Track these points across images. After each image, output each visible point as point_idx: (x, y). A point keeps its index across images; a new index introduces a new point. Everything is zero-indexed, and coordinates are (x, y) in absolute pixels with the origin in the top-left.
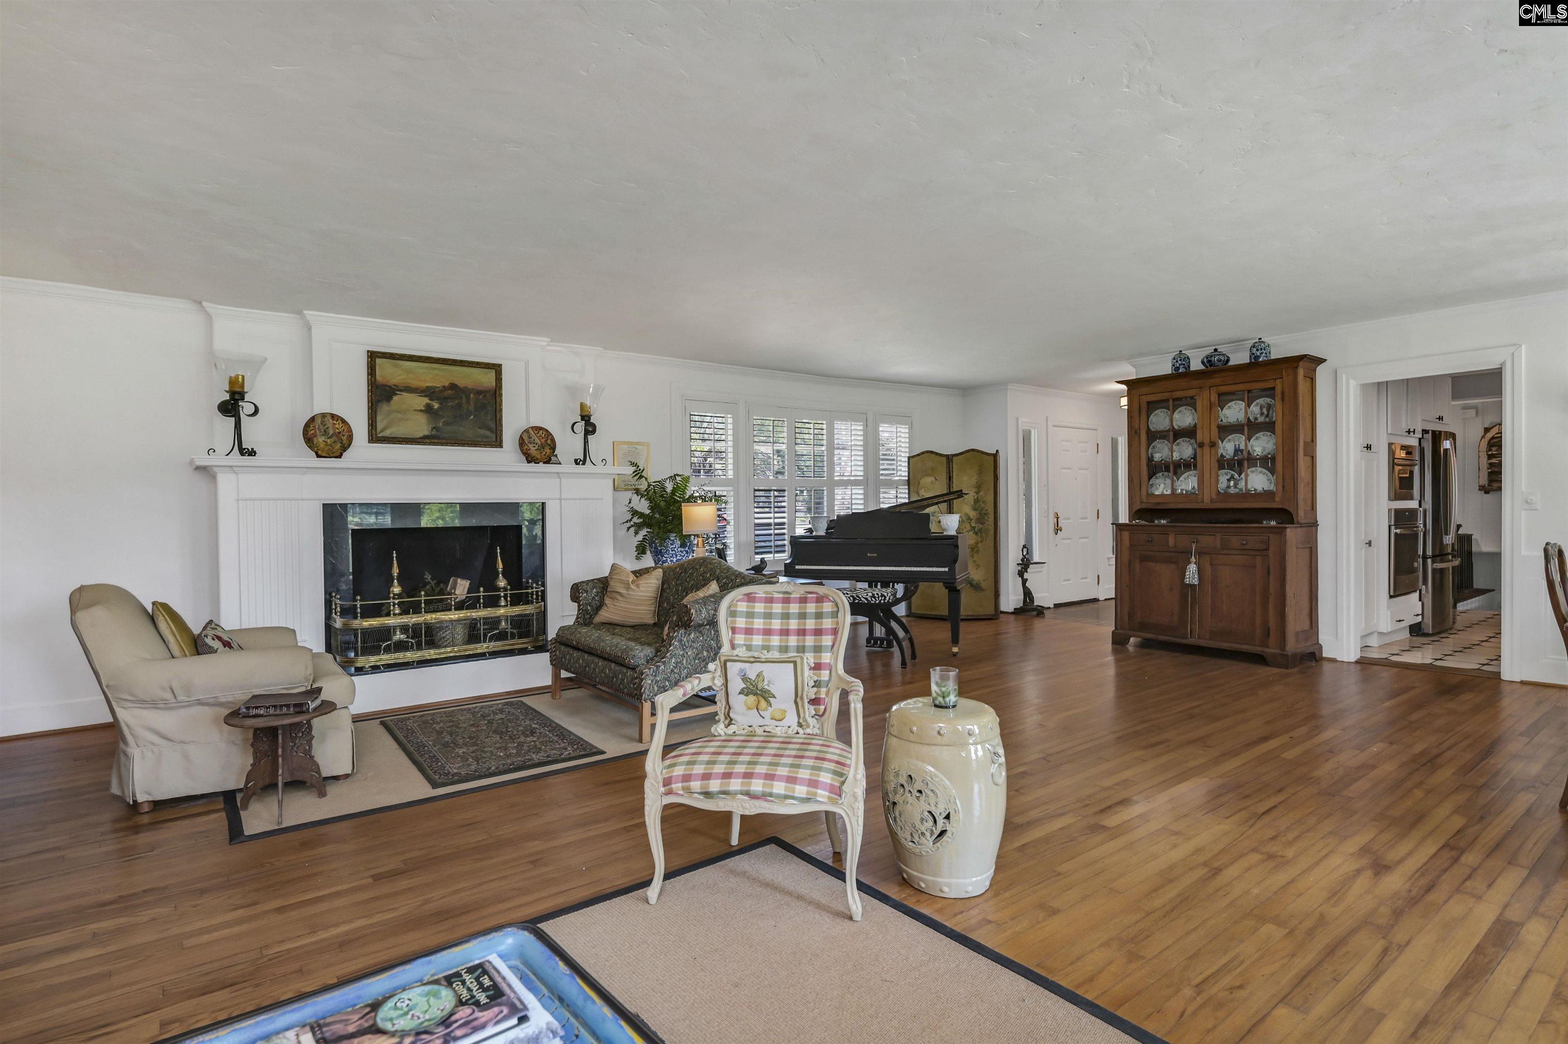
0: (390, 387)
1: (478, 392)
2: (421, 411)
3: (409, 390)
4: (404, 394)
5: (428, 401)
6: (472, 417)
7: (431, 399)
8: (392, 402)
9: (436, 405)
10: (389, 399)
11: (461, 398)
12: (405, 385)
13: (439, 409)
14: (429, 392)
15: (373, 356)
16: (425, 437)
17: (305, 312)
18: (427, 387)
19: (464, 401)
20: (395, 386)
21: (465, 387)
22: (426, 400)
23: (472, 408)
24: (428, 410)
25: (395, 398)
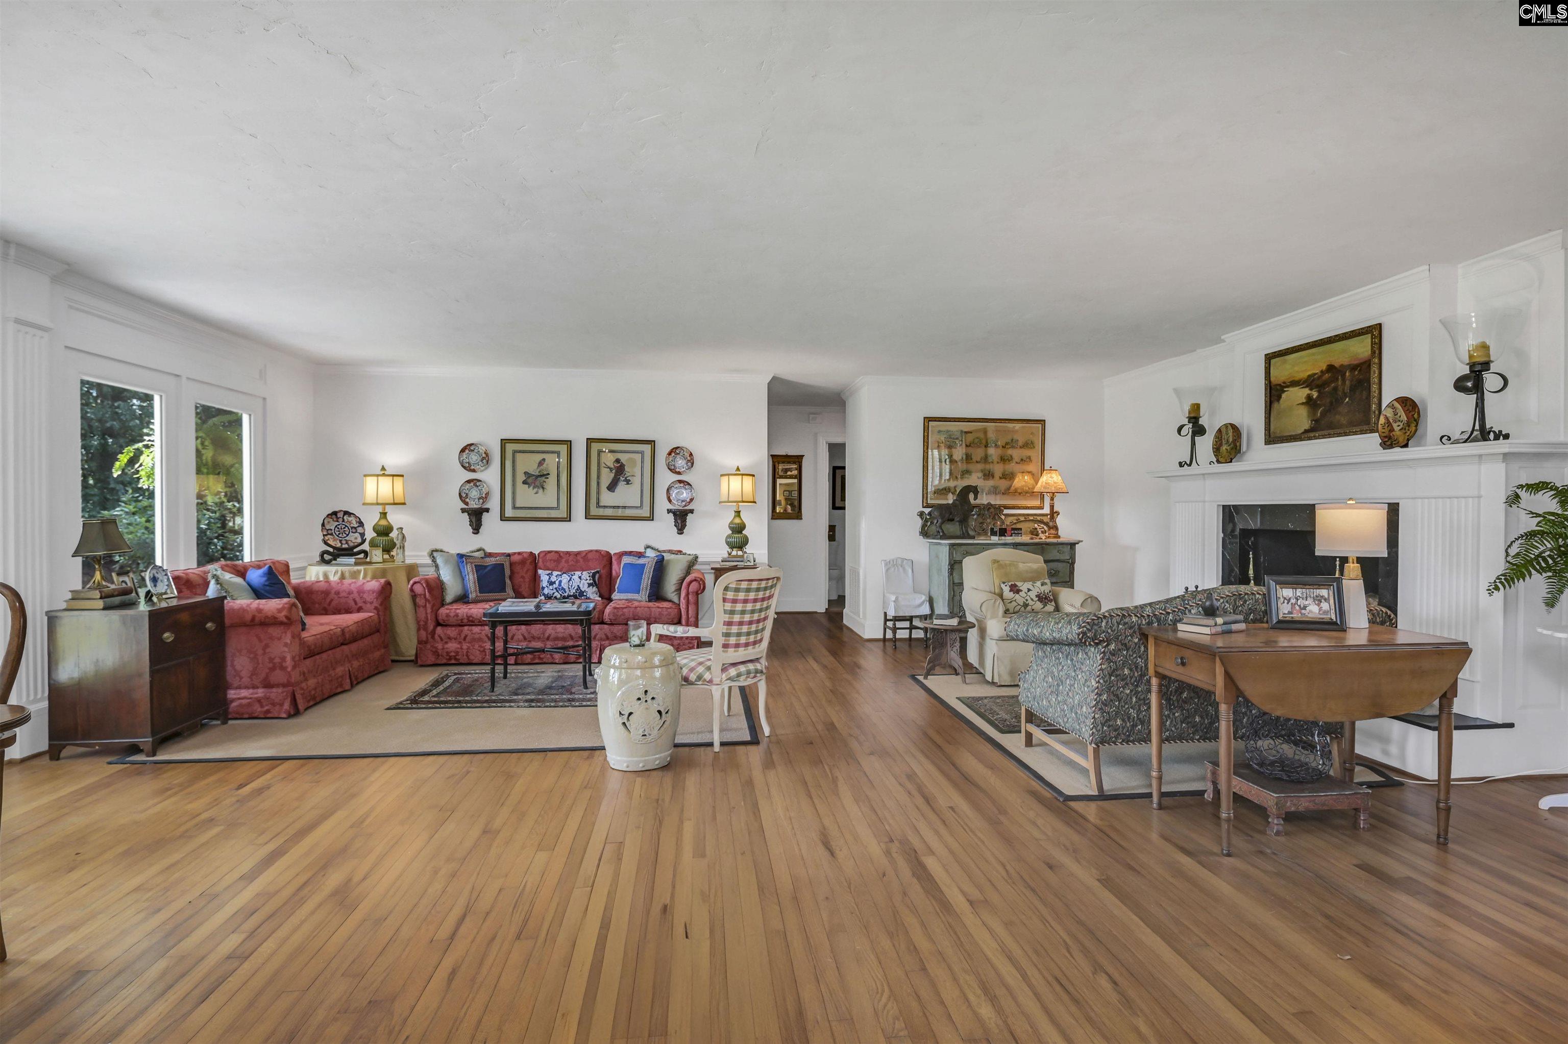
0: (1280, 385)
1: (1353, 368)
2: (1303, 404)
3: (1295, 383)
4: (1291, 389)
5: (1309, 392)
6: (1347, 399)
7: (1311, 390)
8: (1282, 400)
9: (1315, 394)
10: (1279, 397)
11: (1337, 379)
12: (1291, 380)
13: (1318, 397)
14: (1309, 382)
15: (1269, 358)
16: (1306, 431)
17: (1223, 337)
18: (1309, 376)
19: (1340, 383)
20: (1284, 383)
21: (1342, 366)
22: (1307, 391)
23: (1347, 390)
24: (1309, 402)
25: (1284, 396)
